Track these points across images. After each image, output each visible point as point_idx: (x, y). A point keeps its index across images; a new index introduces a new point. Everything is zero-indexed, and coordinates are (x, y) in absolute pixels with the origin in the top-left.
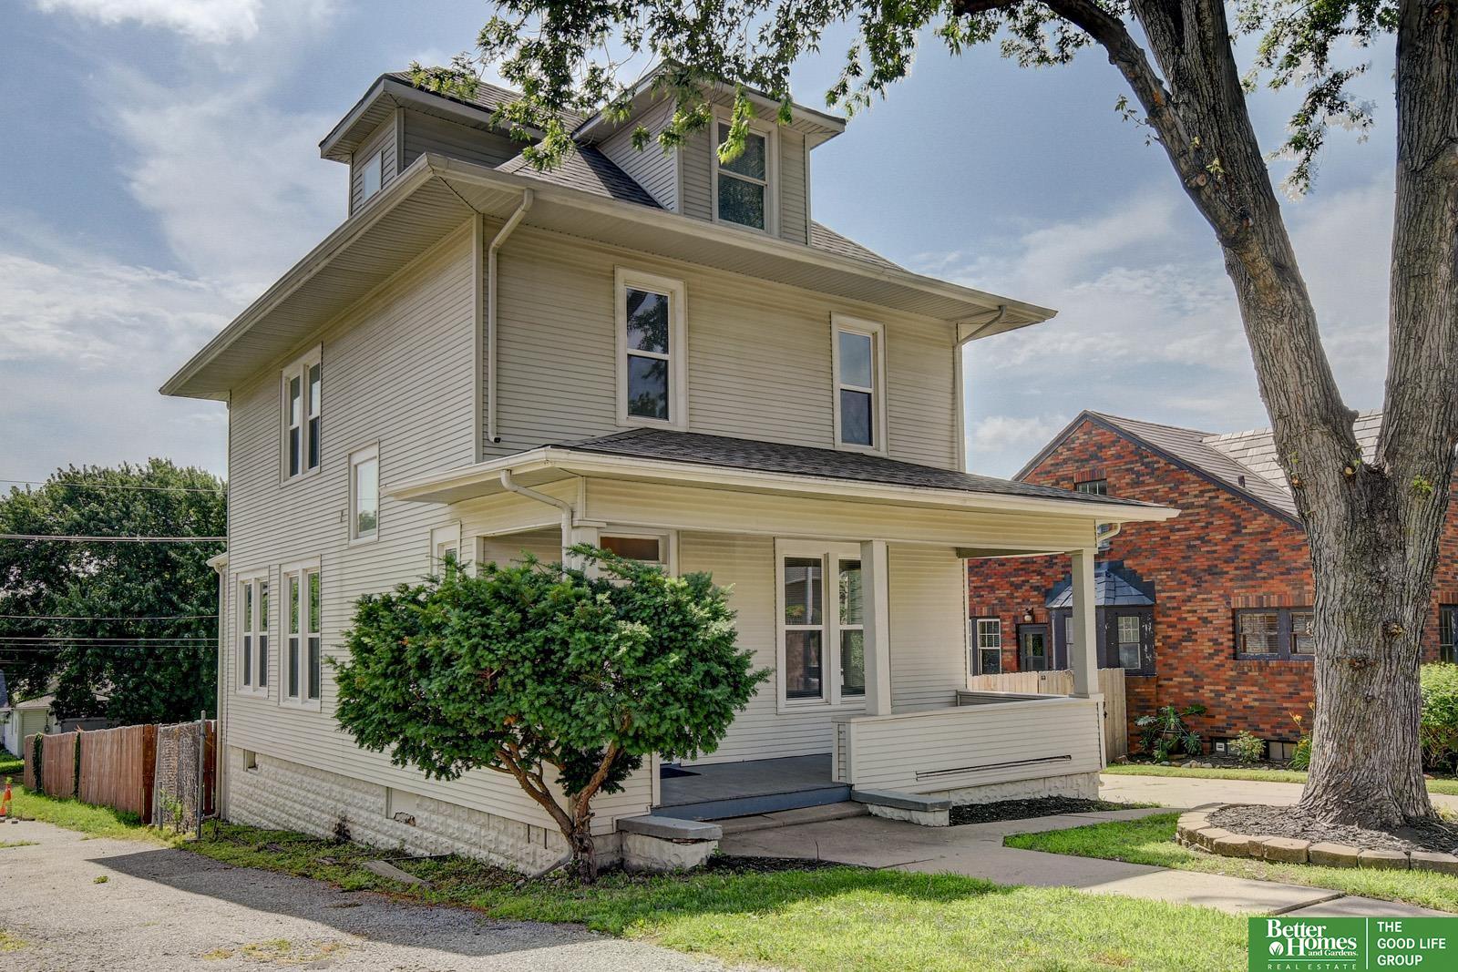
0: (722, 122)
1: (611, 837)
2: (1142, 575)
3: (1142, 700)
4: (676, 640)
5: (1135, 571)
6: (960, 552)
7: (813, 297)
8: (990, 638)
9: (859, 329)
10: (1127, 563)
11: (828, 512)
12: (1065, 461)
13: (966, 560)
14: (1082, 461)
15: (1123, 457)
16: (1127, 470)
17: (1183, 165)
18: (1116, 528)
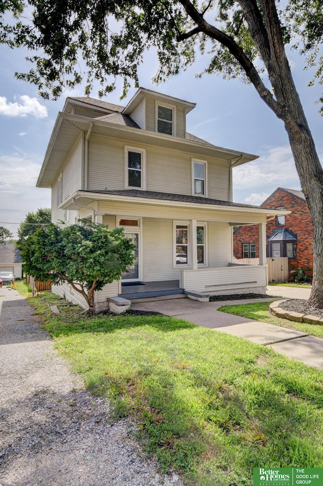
0: (159, 105)
1: (106, 303)
2: (293, 232)
3: (293, 266)
4: (103, 247)
5: (292, 231)
6: (231, 224)
7: (186, 154)
8: (253, 249)
9: (200, 162)
10: (290, 229)
11: (177, 211)
12: (273, 201)
13: (232, 227)
14: (278, 201)
15: (289, 200)
16: (290, 203)
17: (259, 89)
18: (273, 217)
